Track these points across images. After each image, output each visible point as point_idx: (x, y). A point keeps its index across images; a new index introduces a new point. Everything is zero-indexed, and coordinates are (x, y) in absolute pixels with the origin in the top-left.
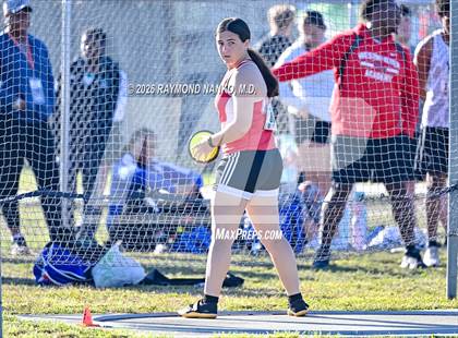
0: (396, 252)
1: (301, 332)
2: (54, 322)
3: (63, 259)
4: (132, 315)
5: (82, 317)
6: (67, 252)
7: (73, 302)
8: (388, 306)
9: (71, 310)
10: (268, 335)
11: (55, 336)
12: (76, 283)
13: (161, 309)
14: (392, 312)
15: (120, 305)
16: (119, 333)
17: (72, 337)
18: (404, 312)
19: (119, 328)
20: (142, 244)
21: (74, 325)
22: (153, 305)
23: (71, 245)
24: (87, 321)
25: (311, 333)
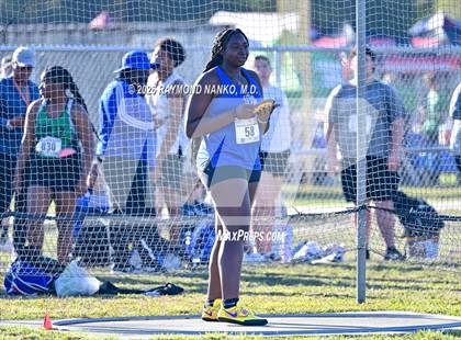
0: (316, 264)
1: (229, 333)
2: (19, 326)
3: (28, 271)
4: (86, 320)
5: (43, 322)
6: (32, 265)
7: (37, 310)
8: (306, 310)
9: (34, 316)
10: (200, 335)
11: (19, 338)
12: (41, 293)
13: (112, 314)
14: (309, 315)
15: (75, 311)
16: (73, 335)
17: (33, 338)
18: (319, 315)
19: (74, 331)
20: (96, 258)
21: (36, 329)
22: (105, 311)
23: (35, 259)
24: (47, 326)
25: (238, 333)
